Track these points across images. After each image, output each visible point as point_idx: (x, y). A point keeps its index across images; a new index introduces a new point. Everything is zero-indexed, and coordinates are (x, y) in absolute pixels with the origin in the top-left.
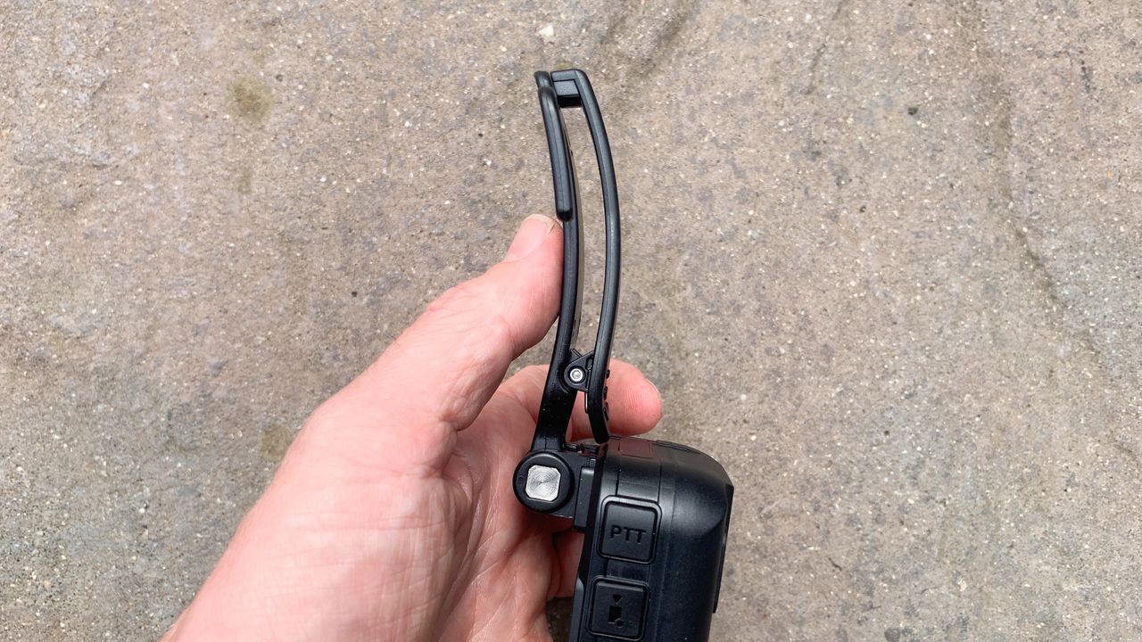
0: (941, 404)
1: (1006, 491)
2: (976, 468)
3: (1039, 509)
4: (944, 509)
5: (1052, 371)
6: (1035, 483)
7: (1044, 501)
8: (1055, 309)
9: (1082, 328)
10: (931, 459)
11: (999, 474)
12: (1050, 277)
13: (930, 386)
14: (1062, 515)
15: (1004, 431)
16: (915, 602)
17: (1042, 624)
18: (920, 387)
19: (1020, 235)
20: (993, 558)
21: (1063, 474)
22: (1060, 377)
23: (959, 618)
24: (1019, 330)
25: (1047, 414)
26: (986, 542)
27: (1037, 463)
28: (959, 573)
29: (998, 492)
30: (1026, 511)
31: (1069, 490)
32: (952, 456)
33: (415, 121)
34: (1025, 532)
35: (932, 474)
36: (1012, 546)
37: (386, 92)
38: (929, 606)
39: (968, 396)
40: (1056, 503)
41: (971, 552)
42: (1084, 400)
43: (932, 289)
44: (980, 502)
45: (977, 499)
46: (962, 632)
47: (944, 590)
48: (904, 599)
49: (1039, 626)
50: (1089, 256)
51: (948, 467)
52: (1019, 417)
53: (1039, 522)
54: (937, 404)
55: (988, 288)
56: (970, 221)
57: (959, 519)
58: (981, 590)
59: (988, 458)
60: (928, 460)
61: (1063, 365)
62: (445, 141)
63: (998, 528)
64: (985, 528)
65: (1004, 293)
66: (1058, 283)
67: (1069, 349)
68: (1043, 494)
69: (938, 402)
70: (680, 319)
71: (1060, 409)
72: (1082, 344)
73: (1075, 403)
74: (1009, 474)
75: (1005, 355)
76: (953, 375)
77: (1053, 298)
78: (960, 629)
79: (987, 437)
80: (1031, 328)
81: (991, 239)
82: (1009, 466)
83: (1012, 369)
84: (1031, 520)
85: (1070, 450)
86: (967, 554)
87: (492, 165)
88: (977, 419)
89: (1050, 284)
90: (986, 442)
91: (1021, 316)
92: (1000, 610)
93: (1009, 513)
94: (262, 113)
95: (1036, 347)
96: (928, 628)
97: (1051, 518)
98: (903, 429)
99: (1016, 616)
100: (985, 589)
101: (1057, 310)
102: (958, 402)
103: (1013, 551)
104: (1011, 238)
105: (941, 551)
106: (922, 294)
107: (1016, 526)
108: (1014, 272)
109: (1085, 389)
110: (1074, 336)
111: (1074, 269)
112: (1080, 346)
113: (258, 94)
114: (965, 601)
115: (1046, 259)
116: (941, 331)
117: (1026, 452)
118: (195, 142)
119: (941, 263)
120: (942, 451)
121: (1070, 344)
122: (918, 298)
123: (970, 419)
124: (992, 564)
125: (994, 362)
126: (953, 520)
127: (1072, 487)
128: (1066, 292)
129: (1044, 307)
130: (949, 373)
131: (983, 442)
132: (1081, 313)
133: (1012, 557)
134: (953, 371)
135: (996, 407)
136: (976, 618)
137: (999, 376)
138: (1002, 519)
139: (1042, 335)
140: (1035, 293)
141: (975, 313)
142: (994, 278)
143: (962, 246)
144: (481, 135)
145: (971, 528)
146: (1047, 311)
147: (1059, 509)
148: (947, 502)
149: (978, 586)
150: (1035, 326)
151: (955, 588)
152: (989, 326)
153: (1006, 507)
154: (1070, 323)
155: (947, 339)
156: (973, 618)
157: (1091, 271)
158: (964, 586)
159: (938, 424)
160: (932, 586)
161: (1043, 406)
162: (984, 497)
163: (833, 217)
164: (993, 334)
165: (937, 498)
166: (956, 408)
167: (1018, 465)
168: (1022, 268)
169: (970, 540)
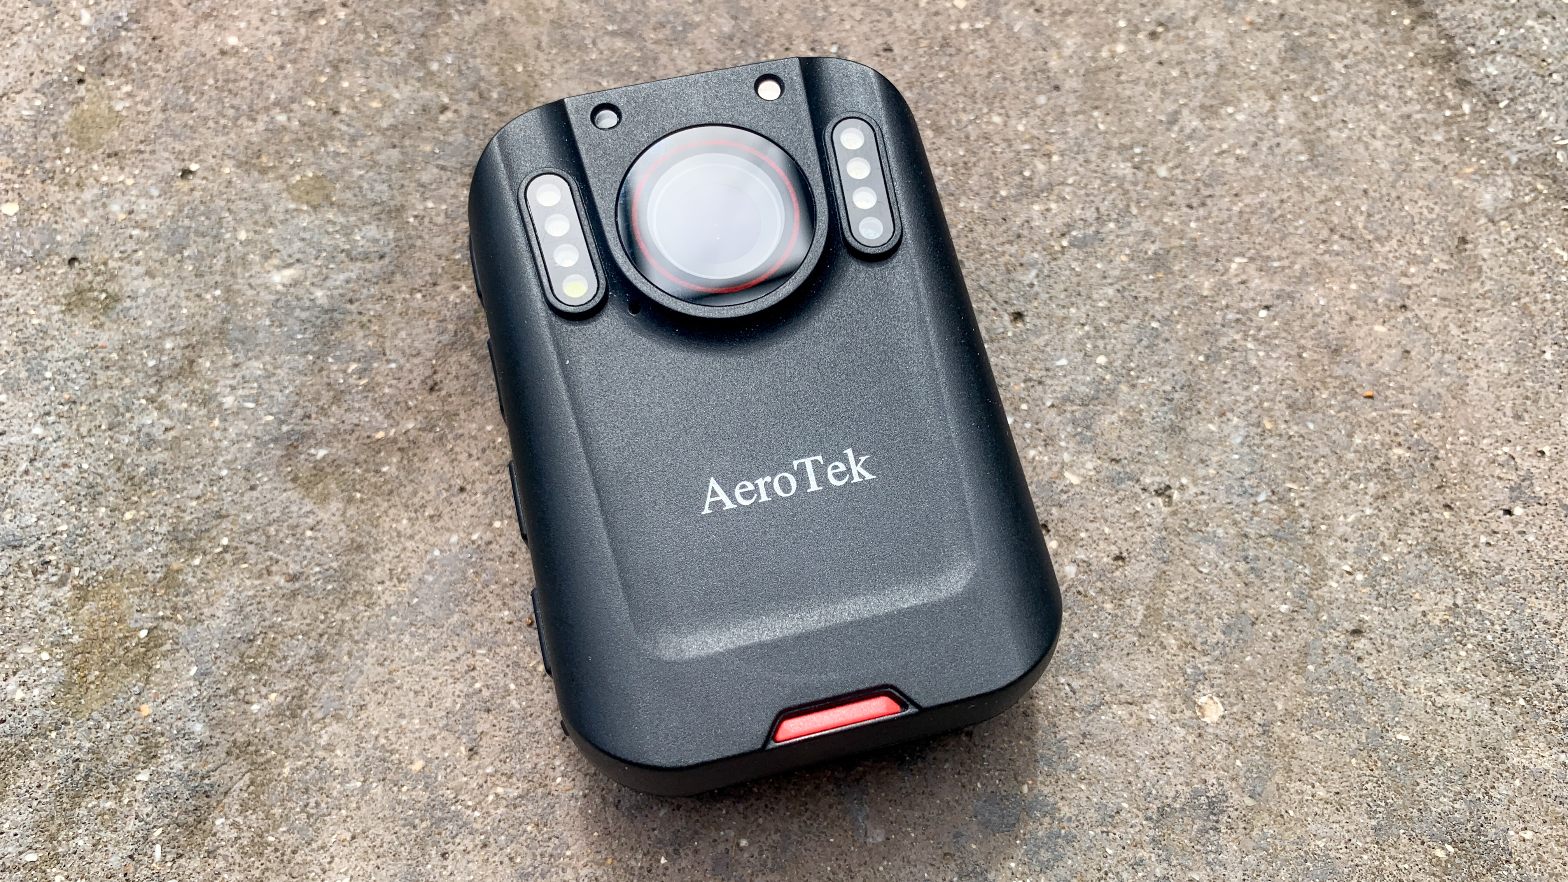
0: (1169, 271)
1: (1342, 494)
2: (1258, 424)
3: (1435, 548)
4: (1165, 510)
5: (1463, 240)
6: (1425, 486)
7: (1449, 531)
8: (1466, 108)
9: (1537, 149)
10: (1134, 386)
11: (1326, 451)
12: (1450, 38)
13: (1138, 225)
14: (1500, 569)
15: (1336, 351)
17: (1450, 848)
18: (1112, 225)
20: (1305, 653)
21: (1498, 471)
22: (1485, 253)
23: (1196, 794)
24: (1378, 144)
25: (1454, 330)
26: (1284, 608)
27: (1428, 438)
28: (1204, 676)
29: (1321, 490)
30: (1401, 548)
31: (1518, 511)
32: (1188, 387)
34: (1397, 599)
35: (1134, 420)
36: (1357, 632)
38: (1110, 748)
39: (1238, 260)
40: (1483, 539)
41: (1240, 626)
42: (1548, 305)
43: (1153, 35)
44: (1269, 509)
45: (1261, 498)
46: (1204, 831)
47: (1155, 710)
49: (1440, 853)
51: (1181, 411)
52: (1379, 329)
53: (1437, 582)
54: (1155, 270)
55: (1294, 49)
57: (1205, 540)
58: (1266, 729)
59: (1292, 406)
60: (1124, 388)
61: (1492, 228)
63: (1318, 580)
64: (1280, 573)
65: (1338, 66)
66: (1472, 50)
67: (1509, 194)
68: (1447, 514)
69: (1159, 262)
70: (545, 39)
71: (1486, 323)
72: (1540, 186)
73: (1525, 311)
74: (1351, 456)
75: (1339, 190)
76: (1202, 212)
77: (1463, 84)
78: (1199, 824)
79: (1289, 357)
80: (1408, 144)
82: (1350, 435)
83: (1360, 221)
84: (1413, 573)
85: (1518, 417)
86: (1227, 630)
88: (1263, 313)
89: (1451, 56)
90: (1284, 368)
91: (1380, 115)
92: (1321, 793)
93: (1351, 547)
95: (1421, 182)
96: (1100, 807)
97: (1469, 576)
98: (1061, 313)
99: (1371, 814)
100: (1277, 729)
101: (1473, 111)
102: (1211, 270)
103: (1361, 644)
105: (1152, 613)
106: (1129, 42)
107: (1372, 582)
108: (1361, 27)
110: (1517, 168)
111: (1507, 23)
112: (1535, 189)
114: (1219, 751)
116: (1174, 119)
117: (1397, 411)
120: (1166, 373)
121: (1509, 184)
122: (1120, 48)
123: (1245, 312)
124: (1301, 670)
125: (1309, 200)
126: (1192, 539)
127: (1526, 505)
128: (1492, 70)
129: (1441, 103)
130: (1190, 207)
131: (1278, 367)
132: (1533, 117)
133: (1359, 659)
134: (1203, 204)
135: (1316, 296)
136: (1250, 802)
137: (1325, 233)
138: (1332, 560)
139: (1436, 161)
140: (1417, 73)
141: (1261, 94)
142: (1312, 34)
145: (1242, 567)
146: (1448, 113)
147: (1492, 555)
148: (1176, 496)
149: (1258, 717)
150: (1419, 141)
151: (1188, 713)
152: (1299, 125)
153: (1340, 531)
154: (1504, 137)
155: (1190, 137)
156: (1239, 799)
157: (1552, 33)
158: (1213, 711)
159: (1158, 310)
160: (1123, 697)
161: (1443, 312)
162: (1279, 497)
164: (1310, 145)
165: (1147, 480)
166: (1207, 285)
167: (1377, 437)
168: (1381, 22)
169: (1240, 597)
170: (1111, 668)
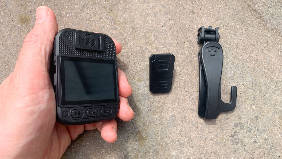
0: (236, 58)
1: (261, 78)
2: (251, 73)
3: (272, 81)
4: (244, 86)
5: (267, 41)
6: (270, 74)
7: (273, 78)
8: (264, 23)
9: (274, 27)
10: (236, 73)
11: (258, 73)
12: (260, 15)
13: (231, 53)
14: (280, 81)
15: (257, 61)
16: (241, 114)
17: (281, 113)
18: (229, 54)
19: (249, 5)
20: (262, 97)
21: (277, 69)
22: (270, 42)
23: (255, 117)
24: (255, 32)
25: (269, 53)
26: (258, 93)
27: (269, 68)
28: (252, 104)
29: (259, 78)
30: (269, 82)
31: (280, 73)
32: (242, 71)
33: (69, 14)
34: (270, 88)
35: (238, 77)
37: (60, 8)
38: (245, 115)
39: (243, 53)
40: (277, 78)
41: (254, 97)
42: (278, 47)
43: (226, 26)
44: (254, 83)
45: (253, 82)
46: (257, 120)
47: (249, 109)
48: (237, 114)
49: (280, 114)
50: (271, 6)
51: (242, 74)
52: (260, 56)
53: (273, 85)
54: (235, 58)
55: (242, 22)
56: (233, 5)
57: (249, 89)
58: (260, 107)
59: (253, 69)
60: (236, 74)
61: (270, 39)
62: (79, 17)
63: (261, 89)
64: (257, 89)
65: (248, 22)
66: (263, 16)
67: (271, 34)
68: (273, 76)
69: (235, 57)
70: (155, 51)
71: (272, 51)
72: (274, 31)
73: (276, 48)
74: (261, 73)
75: (252, 40)
76: (238, 48)
77: (263, 20)
78: (256, 119)
79: (252, 64)
80: (258, 30)
81: (241, 8)
82: (260, 70)
83: (255, 43)
84: (270, 84)
85: (278, 62)
87: (93, 21)
88: (248, 59)
89: (261, 17)
90: (252, 65)
91: (254, 28)
92: (267, 112)
93: (263, 84)
94: (29, 22)
95: (261, 35)
96: (246, 121)
97: (276, 83)
98: (226, 67)
99: (272, 112)
100: (261, 107)
101: (265, 24)
102: (241, 56)
103: (267, 94)
104: (247, 7)
105: (245, 99)
106: (224, 28)
107: (267, 87)
108: (249, 16)
109: (278, 44)
110: (271, 30)
111: (267, 11)
112: (274, 32)
113: (26, 17)
114: (256, 111)
115: (258, 10)
116: (231, 37)
117: (265, 66)
118: (12, 34)
119: (227, 18)
120: (239, 70)
121: (271, 32)
122: (223, 29)
123: (246, 60)
124: (262, 99)
125: (249, 42)
126: (247, 89)
127: (281, 73)
128: (266, 18)
129: (261, 23)
130: (236, 48)
131: (251, 65)
132: (272, 23)
133: (267, 96)
134: (238, 47)
135: (253, 55)
136: (260, 115)
137: (252, 46)
138: (262, 86)
139: (262, 32)
140: (257, 20)
141: (240, 30)
142: (244, 19)
143: (232, 12)
144: (88, 13)
145: (253, 90)
146: (262, 25)
147: (278, 79)
148: (244, 85)
149: (259, 106)
150: (259, 30)
151: (252, 108)
152: (246, 32)
153: (262, 82)
154: (269, 26)
155: (234, 39)
156: (259, 115)
157: (272, 10)
158: (254, 107)
159: (236, 63)
160: (245, 109)
161: (267, 51)
162: (255, 81)
163: (193, 13)
164: (247, 35)
165: (241, 84)
166: (241, 58)
167: (263, 70)
168: (252, 14)
169: (253, 94)
170: (243, 106)
